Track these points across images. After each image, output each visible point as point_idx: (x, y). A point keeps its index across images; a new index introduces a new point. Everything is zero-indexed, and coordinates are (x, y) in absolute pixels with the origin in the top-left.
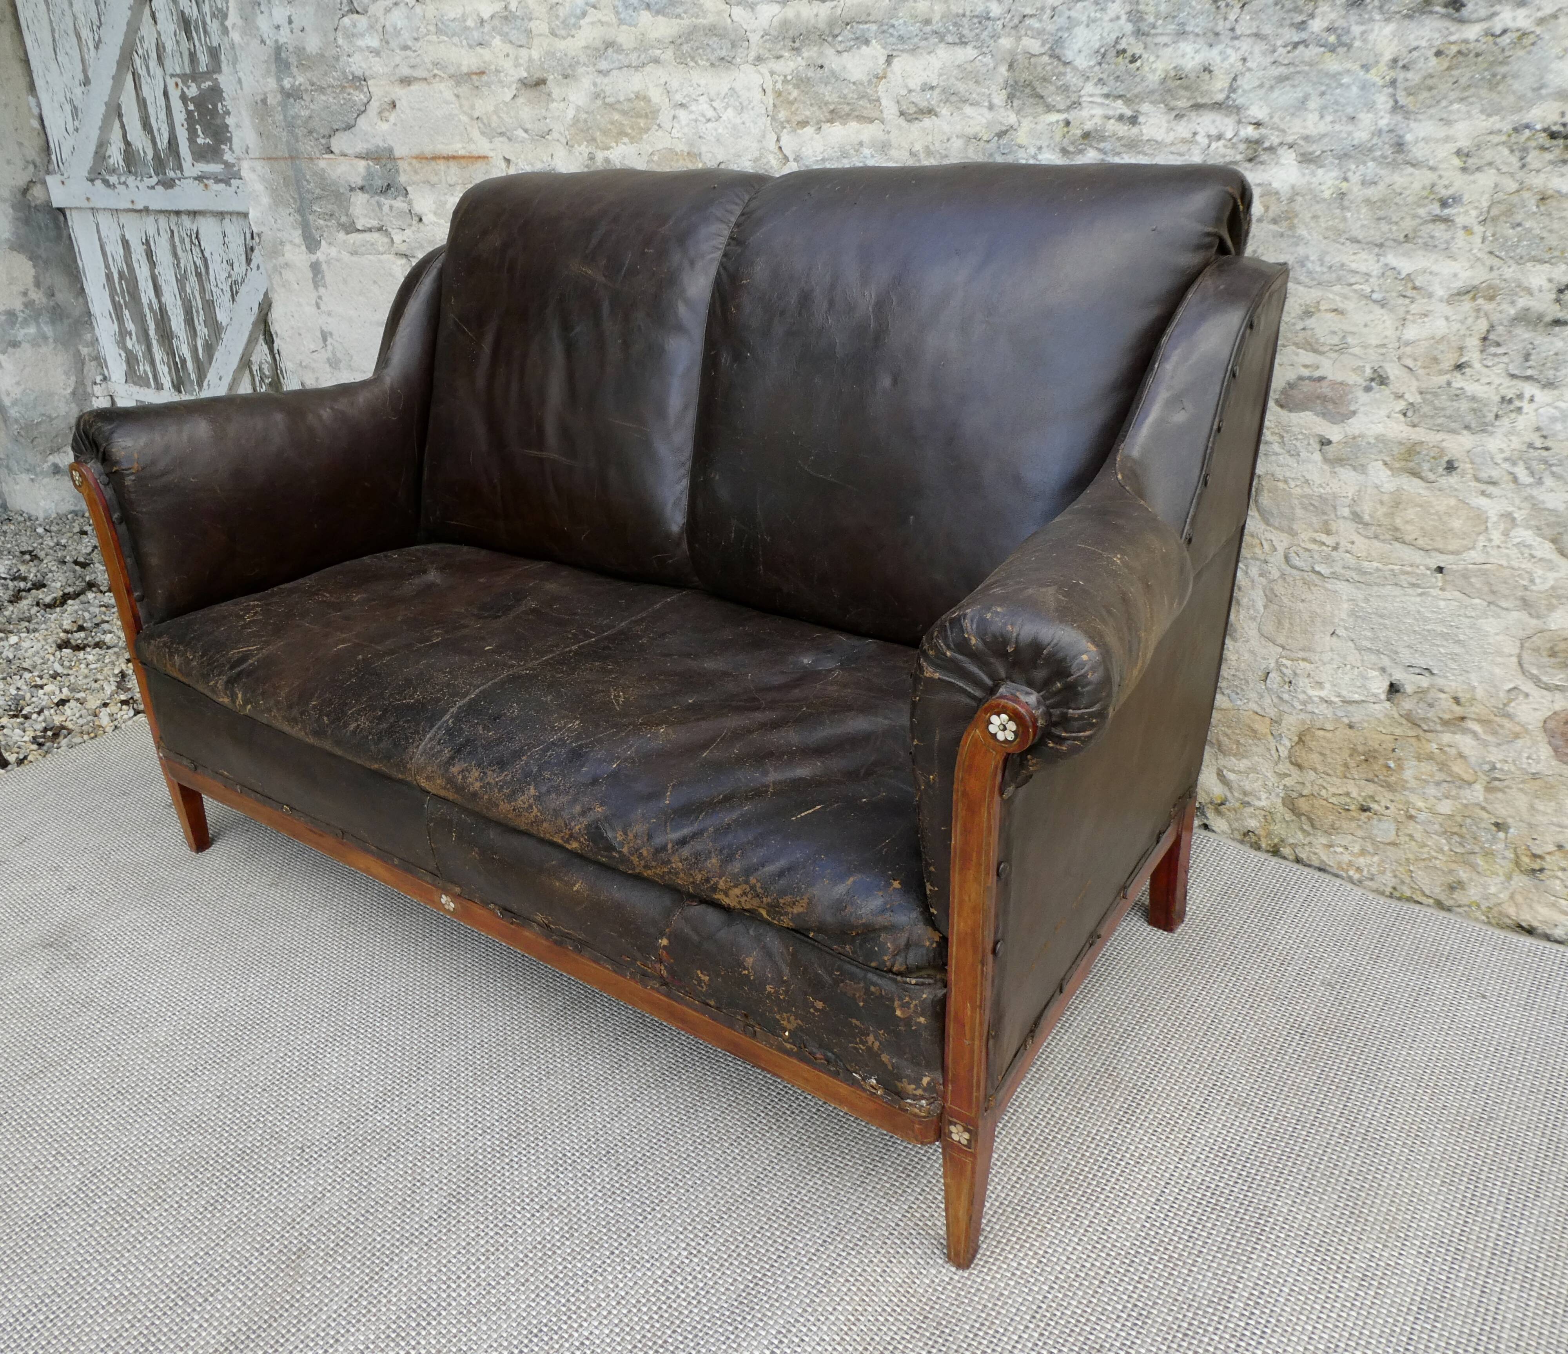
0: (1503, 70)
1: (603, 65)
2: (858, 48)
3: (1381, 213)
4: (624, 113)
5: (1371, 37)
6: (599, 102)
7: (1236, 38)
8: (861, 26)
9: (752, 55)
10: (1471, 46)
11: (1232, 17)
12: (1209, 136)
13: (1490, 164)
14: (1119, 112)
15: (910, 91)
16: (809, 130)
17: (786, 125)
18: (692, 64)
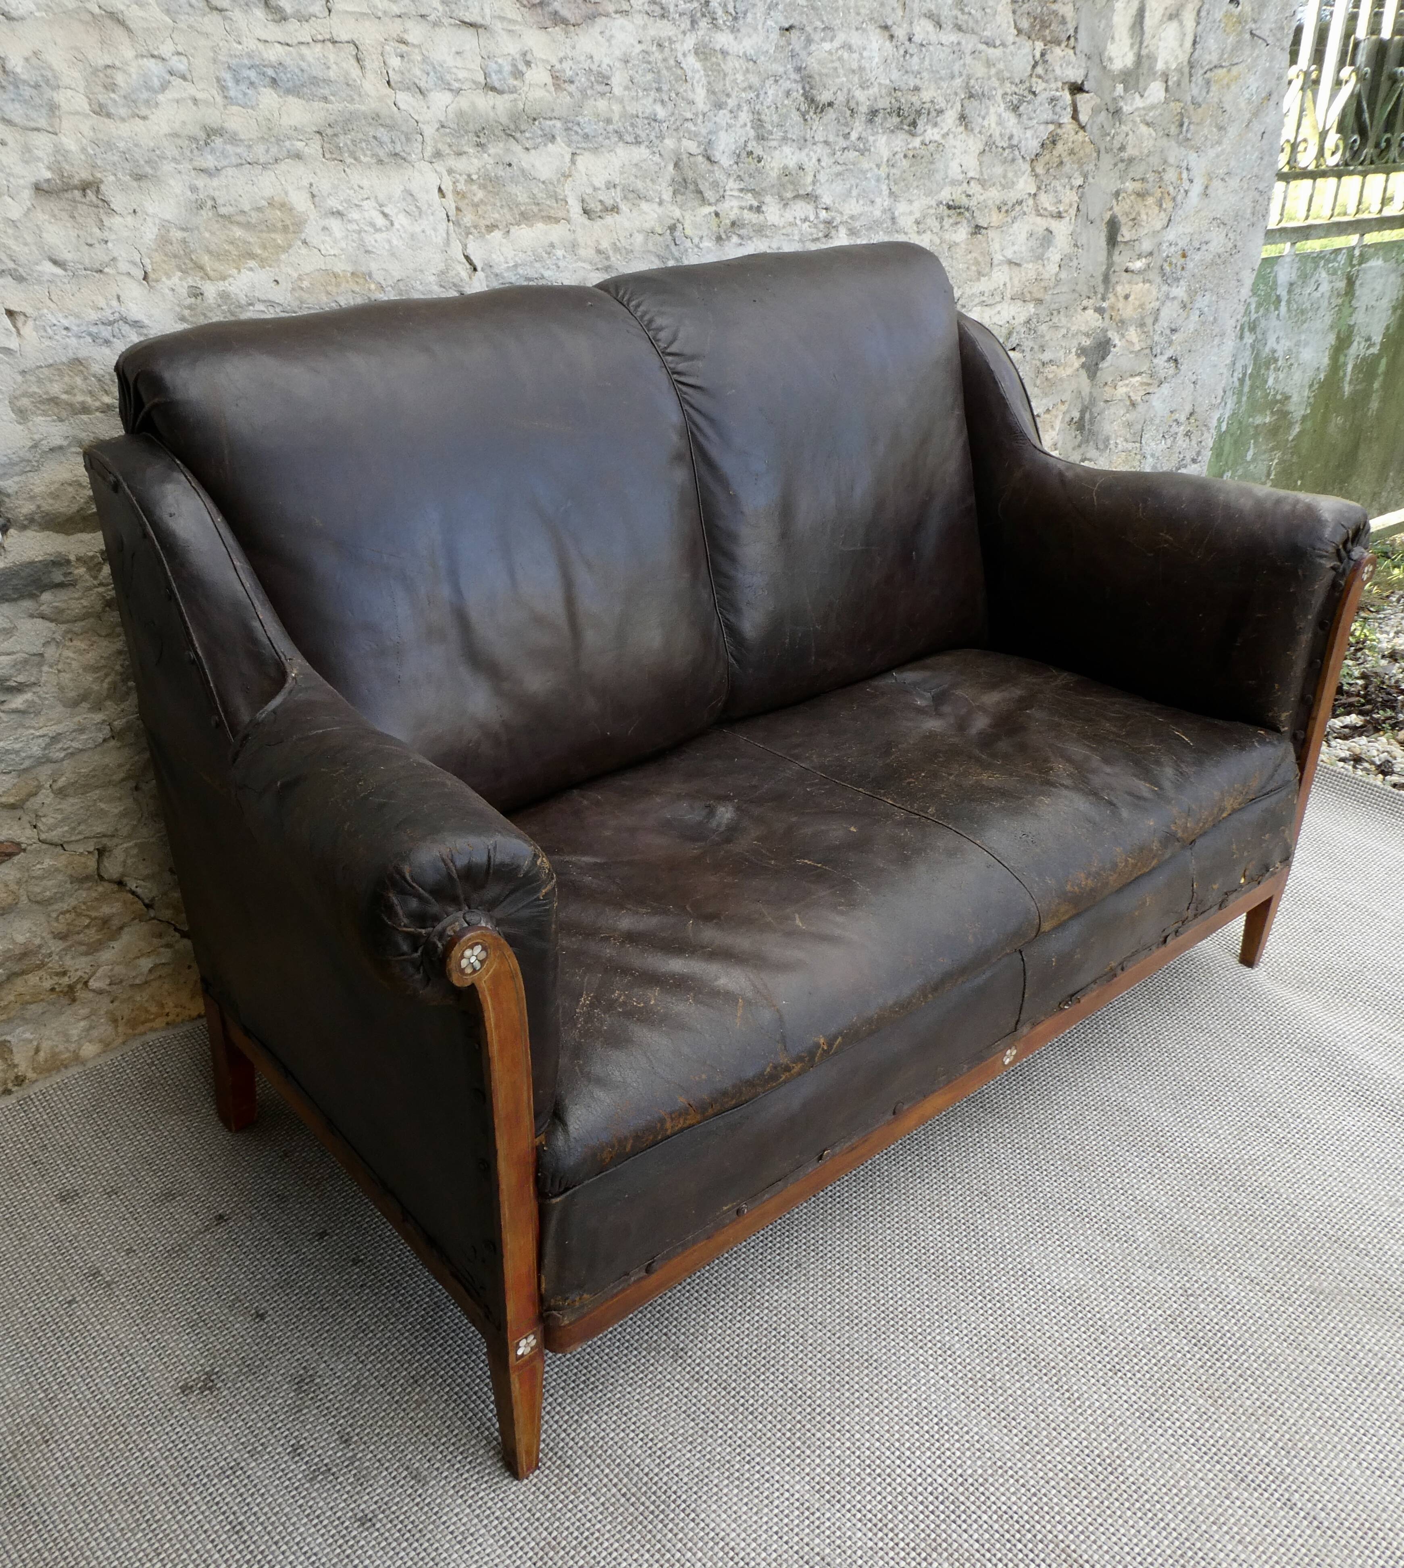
1: (209, 161)
2: (545, 145)
4: (248, 226)
6: (206, 214)
7: (814, 144)
8: (548, 123)
9: (429, 151)
12: (801, 220)
14: (750, 202)
15: (594, 189)
16: (498, 235)
17: (472, 230)
18: (349, 160)
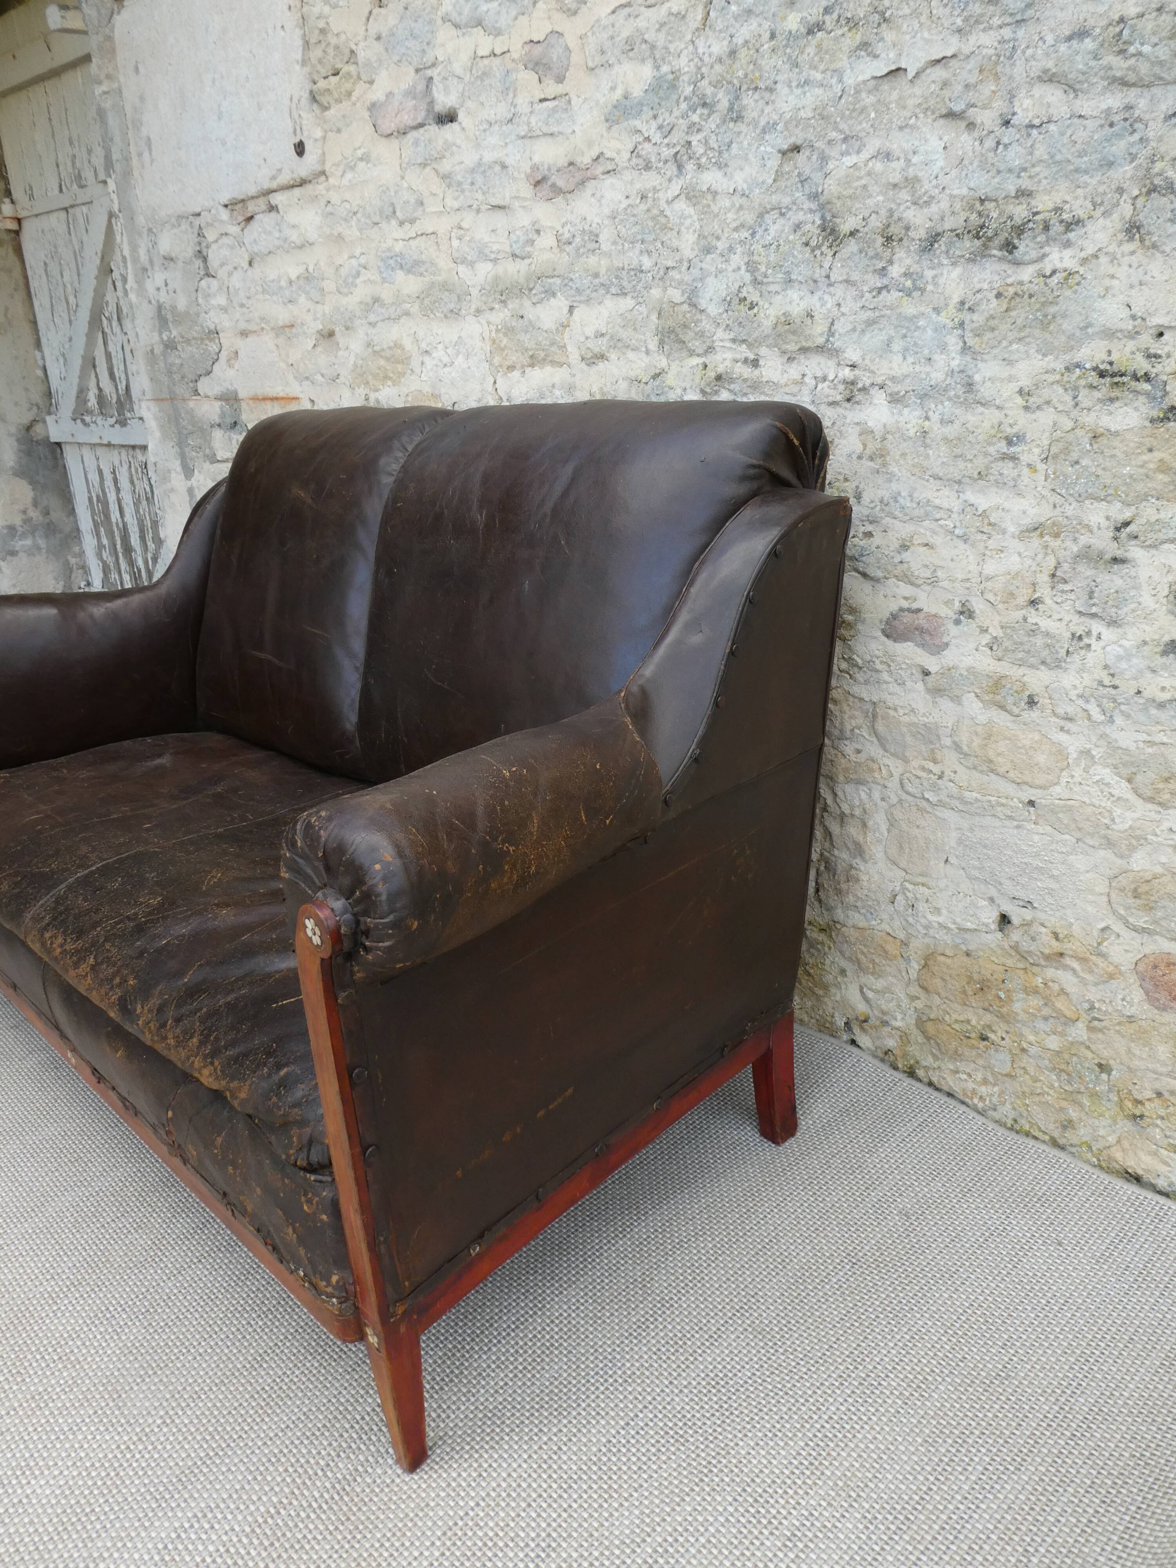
0: (1052, 310)
1: (372, 318)
2: (548, 300)
3: (958, 451)
4: (388, 359)
5: (941, 281)
6: (370, 350)
7: (830, 285)
8: (549, 280)
9: (474, 307)
10: (1025, 288)
11: (826, 265)
12: (815, 378)
13: (1048, 403)
14: (744, 355)
15: (587, 338)
16: (516, 374)
17: (499, 369)
18: (432, 316)
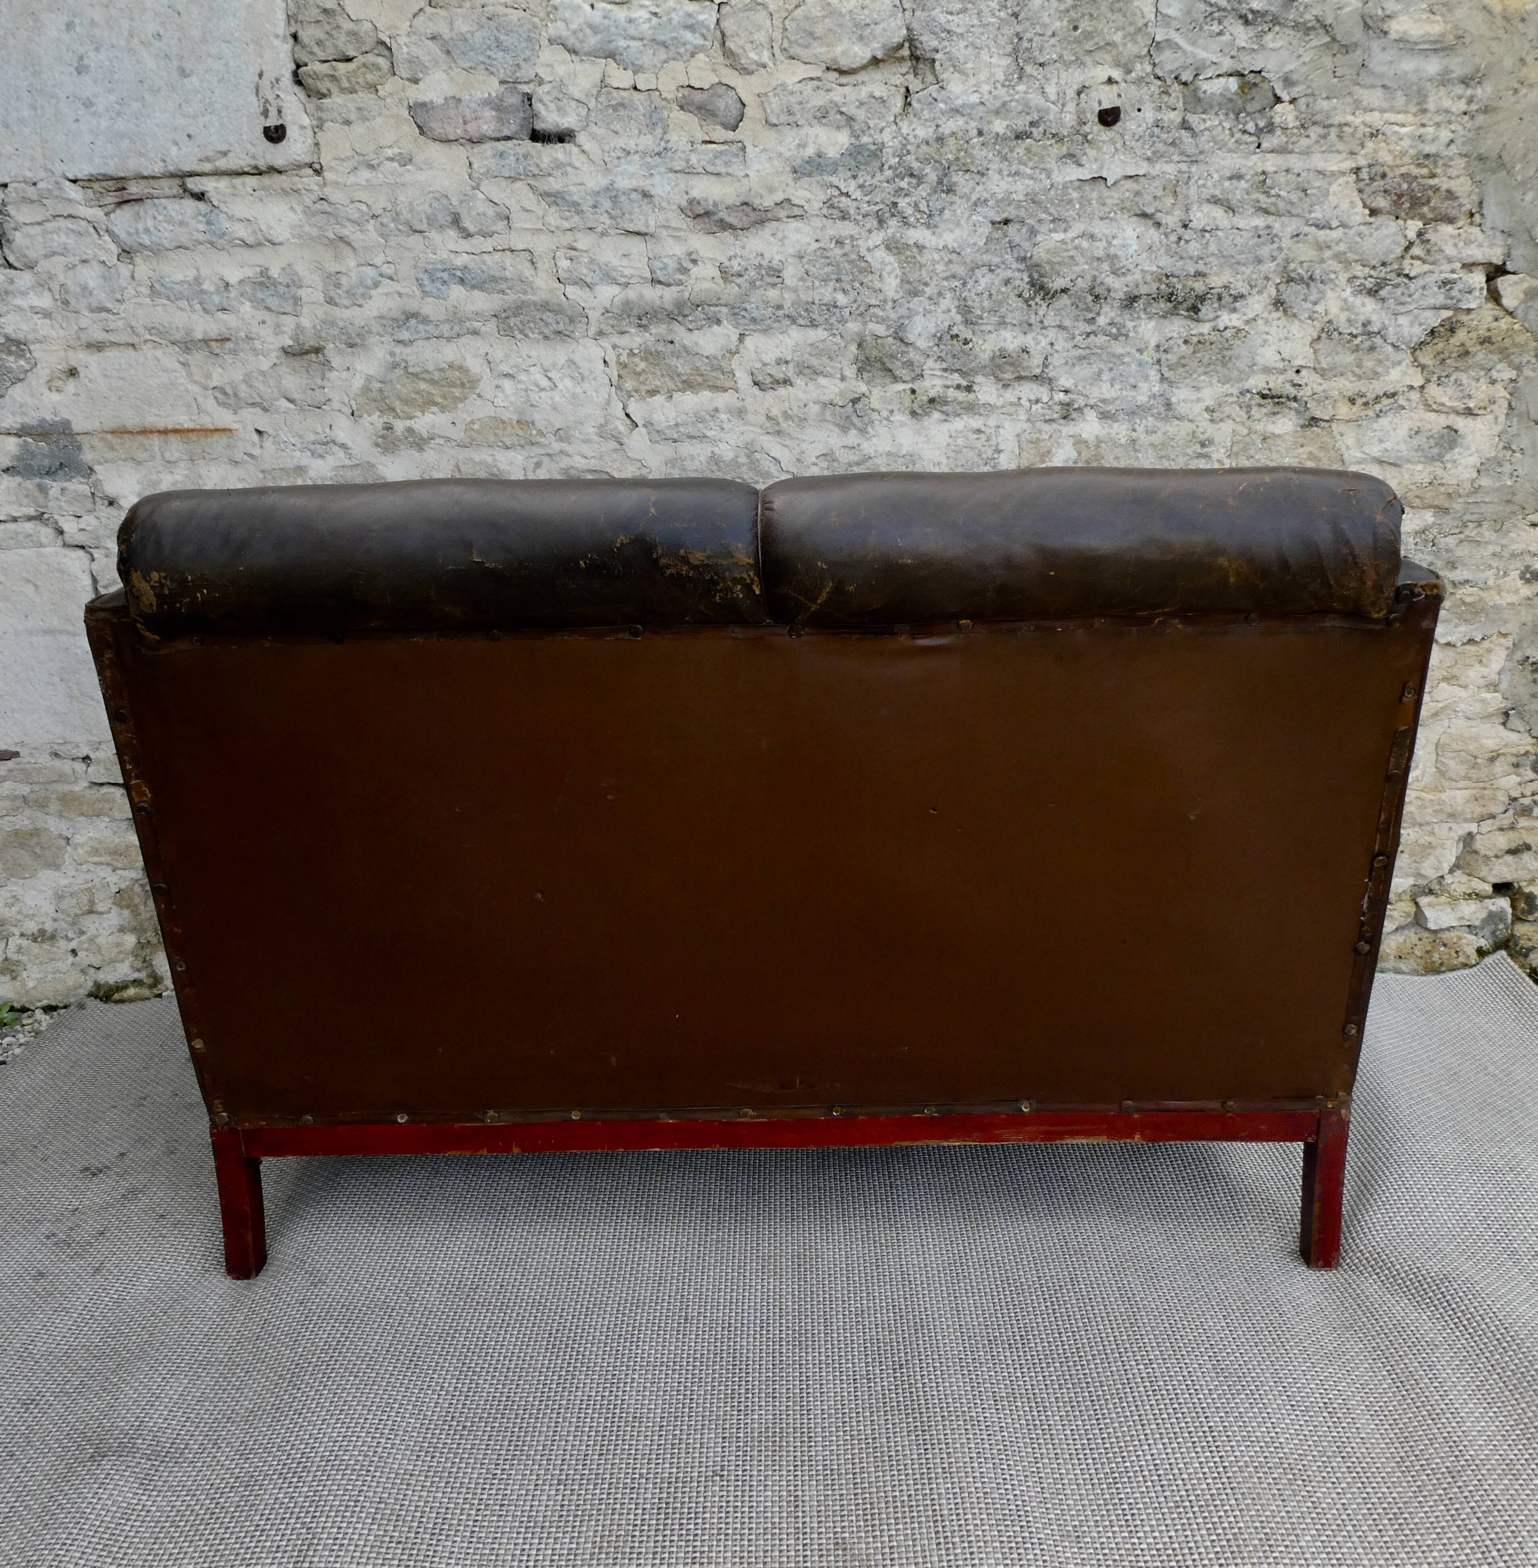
0: (1228, 353)
2: (710, 327)
3: (1163, 453)
5: (1140, 330)
6: (399, 372)
8: (712, 308)
9: (593, 329)
10: (1206, 337)
11: (1040, 313)
12: (1031, 400)
13: (1228, 417)
15: (765, 365)
16: (659, 398)
17: (633, 393)
